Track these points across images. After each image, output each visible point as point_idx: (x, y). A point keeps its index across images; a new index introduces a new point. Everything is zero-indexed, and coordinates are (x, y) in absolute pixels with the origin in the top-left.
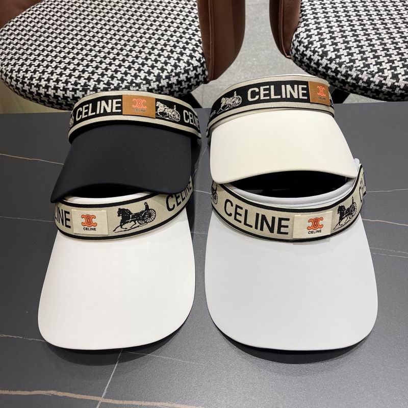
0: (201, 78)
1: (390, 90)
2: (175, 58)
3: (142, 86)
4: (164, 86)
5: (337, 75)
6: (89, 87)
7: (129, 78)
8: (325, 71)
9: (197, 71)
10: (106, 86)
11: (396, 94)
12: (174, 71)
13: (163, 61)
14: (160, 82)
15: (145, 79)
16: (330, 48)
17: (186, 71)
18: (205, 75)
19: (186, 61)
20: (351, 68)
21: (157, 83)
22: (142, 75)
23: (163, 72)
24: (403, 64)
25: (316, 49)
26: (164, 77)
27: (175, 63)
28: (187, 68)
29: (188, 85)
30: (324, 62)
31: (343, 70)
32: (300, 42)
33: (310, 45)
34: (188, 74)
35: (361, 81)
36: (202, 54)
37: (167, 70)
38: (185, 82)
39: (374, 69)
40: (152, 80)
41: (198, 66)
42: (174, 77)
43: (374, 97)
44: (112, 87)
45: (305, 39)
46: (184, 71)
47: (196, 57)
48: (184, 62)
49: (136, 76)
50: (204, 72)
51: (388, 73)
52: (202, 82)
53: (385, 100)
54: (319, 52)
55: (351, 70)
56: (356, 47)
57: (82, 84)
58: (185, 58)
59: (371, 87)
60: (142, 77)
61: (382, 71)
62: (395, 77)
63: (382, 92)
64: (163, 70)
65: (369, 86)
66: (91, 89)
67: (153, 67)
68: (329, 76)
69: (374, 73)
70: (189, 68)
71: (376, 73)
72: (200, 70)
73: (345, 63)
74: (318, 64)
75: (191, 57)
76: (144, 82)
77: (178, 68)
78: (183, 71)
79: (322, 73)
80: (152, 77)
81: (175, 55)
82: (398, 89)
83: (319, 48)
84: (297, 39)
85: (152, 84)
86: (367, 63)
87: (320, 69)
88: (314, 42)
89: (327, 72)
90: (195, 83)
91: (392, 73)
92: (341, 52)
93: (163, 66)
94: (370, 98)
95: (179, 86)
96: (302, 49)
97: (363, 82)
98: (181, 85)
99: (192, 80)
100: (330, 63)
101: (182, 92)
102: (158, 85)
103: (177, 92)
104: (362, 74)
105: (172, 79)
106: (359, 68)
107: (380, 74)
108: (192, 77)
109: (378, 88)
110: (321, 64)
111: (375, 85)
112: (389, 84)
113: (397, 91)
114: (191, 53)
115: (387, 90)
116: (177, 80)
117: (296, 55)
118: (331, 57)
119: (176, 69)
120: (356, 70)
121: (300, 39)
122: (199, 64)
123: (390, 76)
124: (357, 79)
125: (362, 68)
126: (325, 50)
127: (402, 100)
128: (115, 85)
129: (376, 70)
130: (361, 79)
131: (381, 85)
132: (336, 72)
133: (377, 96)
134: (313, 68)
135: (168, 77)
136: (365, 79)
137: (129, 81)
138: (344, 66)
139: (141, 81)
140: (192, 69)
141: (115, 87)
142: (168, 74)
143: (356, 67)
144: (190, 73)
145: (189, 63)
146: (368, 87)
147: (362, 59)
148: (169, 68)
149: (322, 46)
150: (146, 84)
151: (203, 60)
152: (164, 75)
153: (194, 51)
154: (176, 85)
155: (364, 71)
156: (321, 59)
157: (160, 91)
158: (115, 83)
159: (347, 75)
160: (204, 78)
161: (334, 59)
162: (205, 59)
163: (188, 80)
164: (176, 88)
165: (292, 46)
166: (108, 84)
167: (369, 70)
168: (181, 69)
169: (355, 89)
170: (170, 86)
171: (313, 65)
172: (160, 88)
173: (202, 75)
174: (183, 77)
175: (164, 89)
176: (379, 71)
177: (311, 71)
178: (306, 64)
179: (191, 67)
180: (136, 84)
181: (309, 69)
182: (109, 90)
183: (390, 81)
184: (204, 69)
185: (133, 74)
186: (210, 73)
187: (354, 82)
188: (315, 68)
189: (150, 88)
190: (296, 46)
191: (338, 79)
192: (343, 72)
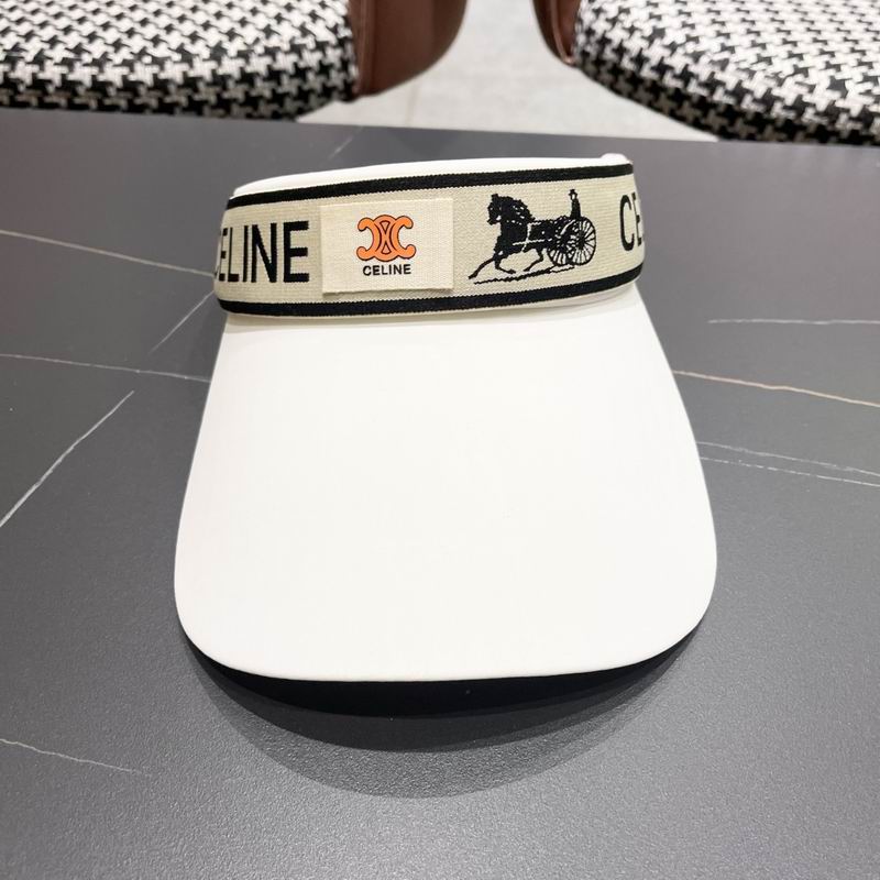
1: (824, 121)
2: (271, 15)
3: (168, 65)
4: (230, 76)
5: (686, 84)
6: (23, 54)
7: (137, 44)
8: (656, 77)
9: (325, 54)
10: (71, 56)
11: (838, 132)
12: (264, 42)
13: (236, 18)
14: (220, 65)
16: (671, 22)
17: (296, 49)
18: (349, 73)
19: (297, 25)
20: (724, 64)
21: (213, 65)
22: (175, 40)
23: (230, 41)
24: (857, 59)
25: (637, 25)
26: (232, 53)
27: (269, 25)
28: (299, 41)
29: (299, 87)
30: (656, 53)
31: (703, 70)
32: (598, 12)
33: (622, 17)
34: (300, 56)
35: (748, 99)
36: (345, 18)
37: (243, 37)
38: (291, 77)
39: (783, 67)
40: (198, 55)
41: (328, 42)
42: (260, 55)
44: (87, 58)
46: (290, 46)
47: (325, 20)
48: (293, 26)
49: (156, 41)
50: (345, 64)
51: (820, 78)
52: (340, 94)
54: (642, 31)
55: (722, 70)
56: (739, 21)
58: (297, 18)
59: (774, 115)
60: (175, 45)
61: (805, 71)
62: (838, 85)
63: (804, 128)
64: (231, 35)
65: (769, 109)
66: (29, 57)
67: (207, 26)
68: (665, 89)
69: (782, 76)
70: (303, 41)
71: (789, 76)
72: (333, 56)
73: (709, 53)
74: (640, 60)
75: (314, 16)
76: (177, 57)
77: (275, 36)
78: (286, 47)
79: (649, 84)
80: (199, 49)
82: (843, 117)
83: (644, 22)
84: (591, 6)
85: (197, 62)
86: (765, 54)
87: (643, 74)
88: (633, 11)
89: (662, 77)
90: (318, 87)
91: (831, 76)
92: (701, 30)
93: (233, 28)
95: (273, 84)
96: (600, 26)
97: (754, 100)
98: (279, 83)
99: (311, 76)
100: (671, 55)
101: (281, 104)
102: (214, 72)
103: (269, 102)
104: (751, 79)
105: (254, 60)
106: (744, 65)
107: (800, 77)
108: (310, 69)
109: (792, 115)
110: (648, 61)
112: (822, 106)
113: (843, 124)
114: (314, 11)
116: (269, 67)
117: (589, 49)
118: (673, 42)
119: (268, 39)
120: (738, 69)
121: (597, 5)
122: (331, 38)
123: (827, 83)
124: (739, 92)
125: (753, 64)
126: (661, 25)
128: (97, 55)
129: (789, 71)
130: (748, 92)
131: (800, 106)
132: (686, 76)
134: (628, 75)
135: (244, 55)
136: (760, 92)
137: (136, 50)
138: (704, 60)
139: (167, 53)
140: (312, 45)
141: (94, 60)
142: (243, 48)
143: (737, 63)
144: (306, 55)
146: (766, 116)
147: (755, 45)
148: (250, 34)
149: (651, 16)
150: (182, 61)
151: (345, 33)
152: (233, 47)
154: (265, 80)
155: (756, 72)
156: (649, 47)
157: (218, 89)
158: (97, 49)
159: (712, 84)
160: (345, 82)
161: (682, 45)
162: (352, 30)
163: (300, 73)
164: (264, 88)
165: (578, 27)
166: (78, 50)
167: (771, 70)
168: (282, 41)
169: (732, 123)
170: (247, 78)
171: (627, 64)
172: (220, 81)
173: (339, 71)
174: (285, 62)
175: (231, 84)
176: (797, 71)
177: (622, 84)
178: (609, 66)
179: (309, 42)
180: (154, 58)
181: (616, 80)
182: (78, 65)
183: (823, 97)
184: (346, 57)
185: (150, 36)
186: (364, 72)
187: (731, 101)
188: (633, 72)
189: (192, 74)
190: (586, 23)
191: (689, 97)
192: (704, 77)
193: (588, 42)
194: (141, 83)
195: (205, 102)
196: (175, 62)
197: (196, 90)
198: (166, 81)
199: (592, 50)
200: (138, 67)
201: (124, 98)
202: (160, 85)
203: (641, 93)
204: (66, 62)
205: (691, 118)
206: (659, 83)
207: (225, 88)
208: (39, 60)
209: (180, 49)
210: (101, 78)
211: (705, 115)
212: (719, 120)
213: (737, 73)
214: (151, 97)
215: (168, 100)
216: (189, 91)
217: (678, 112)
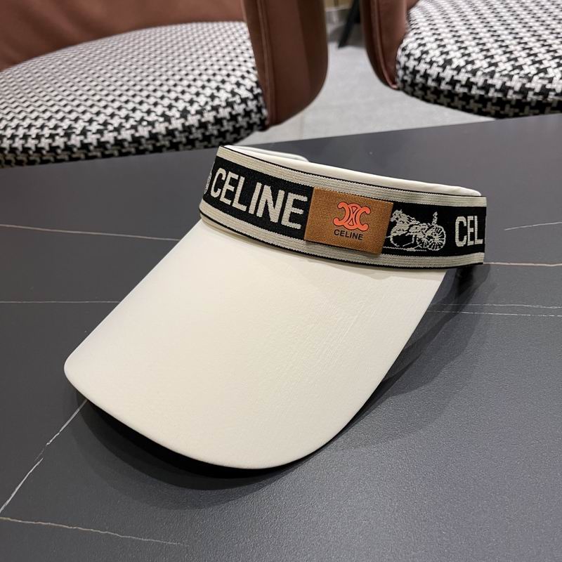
2: (213, 87)
3: (157, 125)
4: (193, 126)
5: (470, 89)
6: (74, 130)
7: (138, 115)
8: (449, 87)
9: (247, 105)
10: (101, 127)
12: (210, 103)
13: (193, 92)
14: (187, 120)
16: (455, 54)
17: (230, 104)
18: (262, 114)
20: (492, 74)
21: (182, 120)
22: (159, 110)
23: (191, 106)
25: (434, 59)
26: (193, 112)
27: (213, 93)
28: (231, 100)
29: (234, 126)
30: (448, 74)
31: (479, 80)
32: (408, 56)
33: (424, 56)
34: (233, 108)
35: (511, 92)
36: (256, 82)
37: (198, 102)
38: (228, 121)
39: (530, 70)
40: (173, 116)
41: (248, 98)
42: (209, 111)
44: (110, 128)
45: (416, 49)
46: (226, 103)
47: (244, 85)
48: (227, 92)
49: (149, 112)
50: (259, 109)
51: (555, 73)
52: (259, 126)
54: (437, 62)
55: (492, 77)
56: (498, 47)
57: (66, 127)
58: (228, 87)
59: (529, 99)
60: (159, 113)
64: (191, 102)
65: (525, 97)
66: (78, 132)
67: (177, 99)
68: (457, 94)
69: (530, 75)
70: (234, 99)
71: (534, 75)
72: (252, 105)
73: (481, 69)
74: (439, 79)
75: (238, 84)
76: (161, 119)
77: (217, 99)
78: (224, 104)
80: (174, 113)
83: (438, 57)
84: (404, 53)
85: (173, 121)
86: (517, 64)
87: (442, 88)
88: (431, 52)
89: (454, 88)
90: (245, 124)
92: (475, 56)
93: (192, 98)
95: (218, 127)
96: (411, 64)
97: (515, 93)
98: (222, 125)
99: (240, 119)
100: (458, 74)
101: (224, 138)
102: (183, 125)
103: (217, 137)
104: (511, 80)
105: (206, 114)
106: (505, 73)
107: (542, 75)
108: (239, 114)
109: (540, 98)
110: (444, 79)
111: (536, 94)
112: (559, 89)
114: (238, 81)
115: (557, 98)
116: (215, 117)
117: (406, 78)
118: (458, 66)
120: (501, 75)
121: (407, 52)
122: (250, 95)
123: (559, 75)
124: (504, 89)
125: (511, 71)
126: (449, 57)
128: (116, 125)
129: (534, 72)
130: (510, 88)
131: (545, 92)
132: (469, 85)
134: (432, 89)
135: (200, 112)
136: (517, 87)
137: (138, 119)
138: (479, 73)
139: (156, 118)
140: (239, 101)
141: (115, 128)
142: (199, 108)
143: (500, 72)
144: (236, 107)
145: (233, 94)
146: (524, 101)
147: (510, 60)
148: (202, 100)
149: (442, 53)
150: (165, 121)
151: (257, 91)
152: (196, 107)
153: (243, 78)
154: (213, 125)
155: (513, 76)
156: (443, 71)
157: (187, 134)
158: (116, 122)
159: (486, 87)
160: (260, 119)
161: (464, 67)
162: (261, 88)
163: (233, 118)
164: (213, 129)
165: (398, 66)
166: (105, 124)
167: (522, 73)
168: (221, 101)
169: (503, 108)
170: (203, 125)
171: (431, 83)
172: (187, 129)
173: (256, 113)
174: (224, 113)
175: (194, 130)
176: (539, 71)
177: (430, 96)
178: (420, 86)
179: (237, 99)
180: (148, 122)
181: (426, 94)
182: (106, 132)
183: (559, 84)
184: (259, 105)
185: (145, 110)
186: (271, 112)
187: (500, 95)
188: (435, 88)
189: (171, 127)
190: (402, 63)
191: (473, 97)
192: (480, 84)
193: (405, 74)
194: (142, 137)
195: (180, 142)
196: (161, 123)
197: (174, 136)
198: (157, 134)
199: (407, 78)
200: (140, 128)
201: (134, 147)
202: (153, 137)
203: (442, 99)
204: (100, 132)
205: (476, 109)
206: (453, 92)
207: (191, 133)
208: (84, 132)
209: (163, 115)
210: (120, 138)
211: (485, 106)
212: (494, 108)
213: (501, 78)
214: (148, 144)
215: (158, 144)
216: (170, 138)
217: (467, 107)
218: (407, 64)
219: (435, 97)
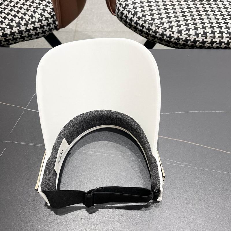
0: (52, 26)
1: (176, 41)
2: (32, 11)
3: (6, 30)
4: (23, 31)
5: (143, 28)
8: (135, 25)
9: (48, 21)
11: (180, 44)
12: (31, 20)
13: (23, 13)
14: (20, 28)
15: (9, 25)
16: (139, 10)
17: (40, 21)
18: (55, 24)
19: (40, 13)
20: (152, 24)
21: (18, 28)
22: (7, 22)
23: (22, 21)
24: (185, 23)
25: (130, 10)
26: (23, 24)
27: (32, 14)
28: (40, 19)
29: (42, 30)
30: (135, 19)
31: (147, 25)
34: (42, 23)
35: (158, 34)
36: (53, 9)
37: (25, 19)
38: (40, 28)
39: (166, 25)
40: (14, 26)
41: (49, 17)
42: (30, 24)
43: (166, 45)
45: (124, 2)
46: (38, 20)
47: (47, 11)
48: (38, 14)
50: (54, 22)
51: (175, 29)
52: (54, 29)
53: (174, 47)
54: (131, 12)
55: (152, 26)
56: (156, 9)
58: (39, 11)
59: (164, 38)
60: (7, 24)
61: (171, 27)
62: (179, 32)
63: (172, 42)
64: (22, 19)
65: (163, 37)
67: (15, 16)
68: (138, 29)
69: (166, 28)
70: (42, 18)
71: (168, 29)
72: (51, 21)
73: (148, 21)
74: (131, 20)
75: (44, 10)
77: (34, 18)
79: (134, 27)
80: (14, 24)
81: (32, 9)
82: (181, 40)
83: (132, 9)
84: (119, 2)
85: (14, 28)
86: (162, 21)
87: (132, 24)
89: (137, 26)
90: (47, 29)
91: (178, 29)
92: (146, 13)
93: (22, 16)
94: (165, 45)
95: (35, 31)
96: (121, 9)
97: (159, 34)
98: (37, 30)
99: (45, 27)
100: (139, 20)
102: (18, 30)
103: (34, 35)
104: (159, 29)
105: (29, 26)
106: (157, 25)
107: (170, 29)
108: (45, 25)
109: (169, 39)
110: (133, 21)
111: (167, 37)
112: (176, 37)
114: (44, 8)
115: (174, 40)
116: (33, 27)
118: (139, 16)
119: (32, 19)
121: (120, 2)
123: (177, 31)
124: (156, 32)
125: (159, 24)
126: (136, 11)
127: (184, 48)
129: (168, 27)
130: (158, 32)
131: (170, 37)
132: (143, 26)
133: (168, 45)
134: (129, 23)
136: (161, 32)
139: (5, 26)
140: (44, 19)
142: (26, 22)
143: (155, 24)
145: (42, 15)
146: (162, 38)
147: (160, 18)
148: (27, 17)
149: (134, 8)
150: (9, 28)
151: (53, 13)
153: (46, 6)
154: (32, 30)
155: (160, 27)
156: (133, 17)
157: (20, 34)
159: (149, 29)
160: (55, 26)
162: (55, 12)
163: (42, 27)
164: (33, 32)
167: (163, 26)
169: (155, 39)
170: (28, 30)
171: (128, 20)
172: (20, 32)
174: (38, 25)
175: (24, 33)
178: (124, 20)
181: (126, 24)
183: (176, 35)
184: (54, 20)
186: (59, 23)
187: (154, 34)
188: (130, 23)
189: (12, 31)
190: (118, 7)
191: (144, 32)
192: (147, 27)
195: (18, 38)
197: (15, 35)
198: (6, 34)
202: (4, 35)
207: (22, 34)
211: (148, 36)
212: (151, 38)
213: (155, 27)
214: (2, 38)
215: (7, 38)
216: (13, 36)
217: (141, 34)
218: (119, 8)
219: (130, 27)
